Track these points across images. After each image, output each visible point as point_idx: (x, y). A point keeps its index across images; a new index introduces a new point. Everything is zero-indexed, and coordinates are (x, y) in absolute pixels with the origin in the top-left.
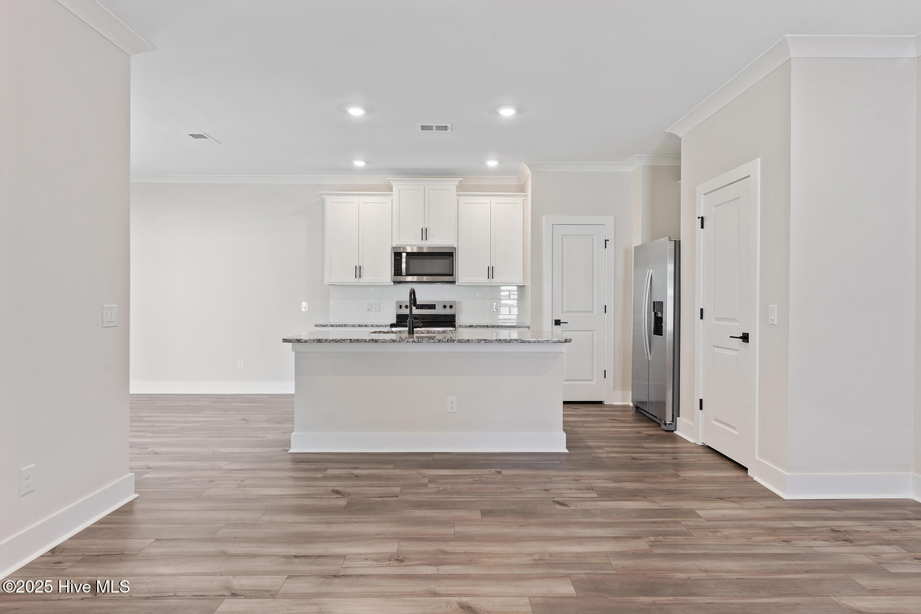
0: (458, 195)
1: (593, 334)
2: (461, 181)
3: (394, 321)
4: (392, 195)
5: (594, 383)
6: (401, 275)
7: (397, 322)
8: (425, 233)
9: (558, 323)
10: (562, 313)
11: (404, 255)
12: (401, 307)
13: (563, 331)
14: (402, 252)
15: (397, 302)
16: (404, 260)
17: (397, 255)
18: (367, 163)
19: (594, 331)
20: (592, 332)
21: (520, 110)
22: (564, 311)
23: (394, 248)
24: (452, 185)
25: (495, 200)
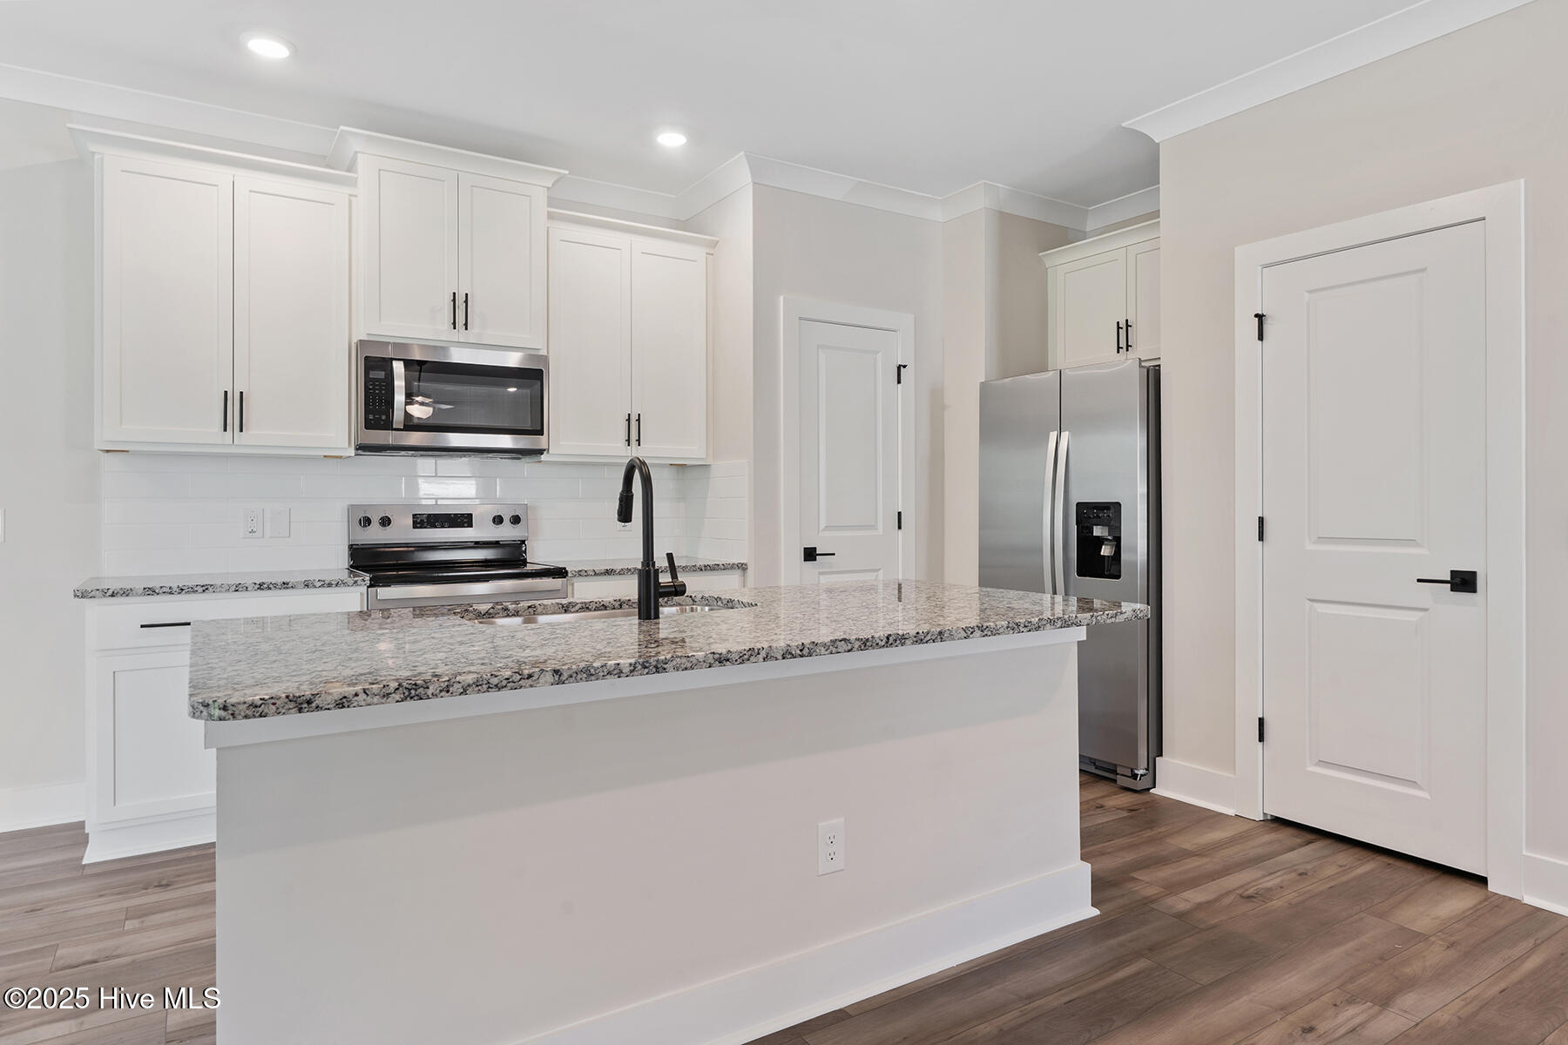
0: (551, 216)
2: (561, 178)
4: (353, 183)
6: (388, 425)
7: (348, 566)
8: (461, 309)
9: (810, 554)
10: (819, 531)
11: (398, 367)
12: (365, 521)
13: (820, 574)
14: (392, 359)
15: (352, 509)
16: (399, 382)
17: (376, 367)
20: (875, 574)
22: (822, 527)
23: (362, 344)
24: (536, 185)
25: (642, 242)
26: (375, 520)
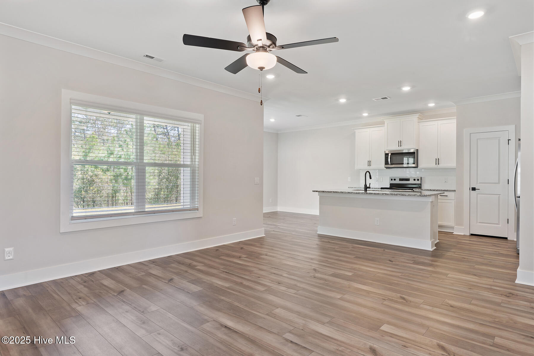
0: (418, 122)
1: (499, 197)
2: (420, 115)
3: (389, 186)
4: (384, 126)
5: (500, 226)
6: (388, 164)
7: (390, 187)
8: (400, 143)
9: (474, 189)
10: (477, 184)
11: (390, 154)
12: (392, 180)
13: (477, 194)
15: (389, 178)
16: (389, 157)
17: (387, 155)
18: (369, 114)
19: (500, 195)
20: (498, 196)
21: (413, 87)
22: (478, 182)
23: (385, 151)
24: (415, 118)
25: (440, 122)
26: (393, 180)
